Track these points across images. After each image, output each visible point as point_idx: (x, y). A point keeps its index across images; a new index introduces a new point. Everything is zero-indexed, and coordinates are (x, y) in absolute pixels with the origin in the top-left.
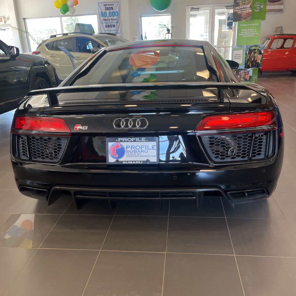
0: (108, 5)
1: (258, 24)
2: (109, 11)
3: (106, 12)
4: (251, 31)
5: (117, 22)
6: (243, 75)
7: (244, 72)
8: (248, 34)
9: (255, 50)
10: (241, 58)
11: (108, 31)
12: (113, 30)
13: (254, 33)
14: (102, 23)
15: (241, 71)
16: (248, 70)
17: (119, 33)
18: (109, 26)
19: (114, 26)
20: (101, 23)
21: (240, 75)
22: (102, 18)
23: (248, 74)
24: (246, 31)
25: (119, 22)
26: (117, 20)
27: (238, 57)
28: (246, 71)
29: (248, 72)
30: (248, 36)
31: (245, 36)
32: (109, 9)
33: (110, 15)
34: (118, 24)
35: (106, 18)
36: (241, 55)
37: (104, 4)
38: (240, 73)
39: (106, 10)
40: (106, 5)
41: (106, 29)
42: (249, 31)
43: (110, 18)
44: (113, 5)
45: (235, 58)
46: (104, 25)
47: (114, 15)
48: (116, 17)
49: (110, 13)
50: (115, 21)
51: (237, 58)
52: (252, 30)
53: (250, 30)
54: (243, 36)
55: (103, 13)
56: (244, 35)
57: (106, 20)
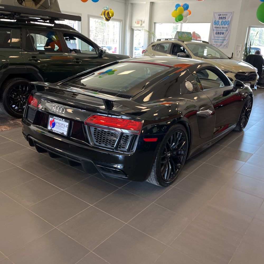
0: (222, 15)
2: (222, 20)
3: (219, 21)
5: (227, 30)
11: (217, 37)
12: (221, 37)
14: (214, 30)
17: (226, 40)
18: (218, 33)
19: (223, 33)
20: (212, 30)
22: (214, 26)
25: (229, 30)
26: (227, 28)
32: (222, 18)
33: (222, 24)
34: (227, 32)
35: (218, 26)
37: (218, 14)
39: (219, 19)
40: (220, 15)
41: (216, 35)
43: (221, 26)
44: (227, 15)
46: (215, 32)
47: (225, 24)
48: (226, 26)
49: (222, 22)
50: (225, 29)
55: (216, 21)
57: (217, 28)
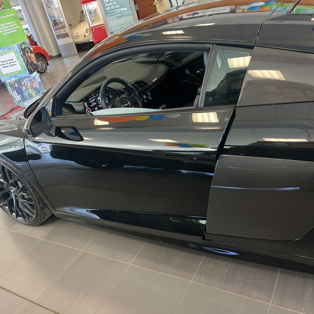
1: (13, 14)
4: (9, 25)
6: (29, 84)
7: (29, 81)
8: (9, 30)
9: (25, 48)
10: (17, 63)
13: (15, 26)
15: (24, 80)
16: (32, 76)
21: (25, 86)
23: (35, 80)
24: (4, 26)
27: (10, 63)
28: (30, 78)
29: (34, 78)
30: (9, 32)
31: (6, 33)
36: (15, 59)
38: (23, 83)
42: (7, 25)
45: (4, 66)
51: (7, 65)
52: (10, 23)
53: (8, 23)
54: (4, 34)
56: (4, 32)
